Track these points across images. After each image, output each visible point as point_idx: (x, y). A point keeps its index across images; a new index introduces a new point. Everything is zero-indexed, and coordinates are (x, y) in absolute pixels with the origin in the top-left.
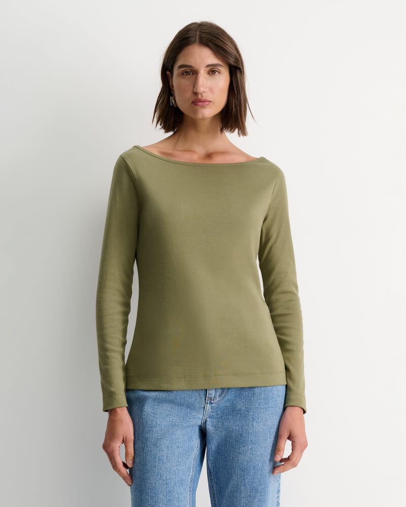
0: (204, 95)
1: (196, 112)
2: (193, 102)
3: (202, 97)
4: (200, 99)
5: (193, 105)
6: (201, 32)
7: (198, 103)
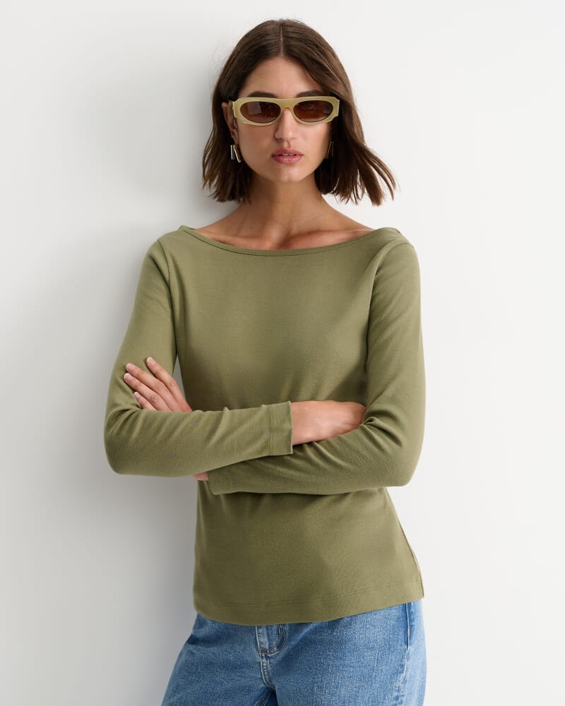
0: (292, 143)
1: (278, 172)
2: (273, 156)
3: (290, 146)
4: (286, 150)
5: (274, 161)
6: (287, 37)
7: (281, 158)
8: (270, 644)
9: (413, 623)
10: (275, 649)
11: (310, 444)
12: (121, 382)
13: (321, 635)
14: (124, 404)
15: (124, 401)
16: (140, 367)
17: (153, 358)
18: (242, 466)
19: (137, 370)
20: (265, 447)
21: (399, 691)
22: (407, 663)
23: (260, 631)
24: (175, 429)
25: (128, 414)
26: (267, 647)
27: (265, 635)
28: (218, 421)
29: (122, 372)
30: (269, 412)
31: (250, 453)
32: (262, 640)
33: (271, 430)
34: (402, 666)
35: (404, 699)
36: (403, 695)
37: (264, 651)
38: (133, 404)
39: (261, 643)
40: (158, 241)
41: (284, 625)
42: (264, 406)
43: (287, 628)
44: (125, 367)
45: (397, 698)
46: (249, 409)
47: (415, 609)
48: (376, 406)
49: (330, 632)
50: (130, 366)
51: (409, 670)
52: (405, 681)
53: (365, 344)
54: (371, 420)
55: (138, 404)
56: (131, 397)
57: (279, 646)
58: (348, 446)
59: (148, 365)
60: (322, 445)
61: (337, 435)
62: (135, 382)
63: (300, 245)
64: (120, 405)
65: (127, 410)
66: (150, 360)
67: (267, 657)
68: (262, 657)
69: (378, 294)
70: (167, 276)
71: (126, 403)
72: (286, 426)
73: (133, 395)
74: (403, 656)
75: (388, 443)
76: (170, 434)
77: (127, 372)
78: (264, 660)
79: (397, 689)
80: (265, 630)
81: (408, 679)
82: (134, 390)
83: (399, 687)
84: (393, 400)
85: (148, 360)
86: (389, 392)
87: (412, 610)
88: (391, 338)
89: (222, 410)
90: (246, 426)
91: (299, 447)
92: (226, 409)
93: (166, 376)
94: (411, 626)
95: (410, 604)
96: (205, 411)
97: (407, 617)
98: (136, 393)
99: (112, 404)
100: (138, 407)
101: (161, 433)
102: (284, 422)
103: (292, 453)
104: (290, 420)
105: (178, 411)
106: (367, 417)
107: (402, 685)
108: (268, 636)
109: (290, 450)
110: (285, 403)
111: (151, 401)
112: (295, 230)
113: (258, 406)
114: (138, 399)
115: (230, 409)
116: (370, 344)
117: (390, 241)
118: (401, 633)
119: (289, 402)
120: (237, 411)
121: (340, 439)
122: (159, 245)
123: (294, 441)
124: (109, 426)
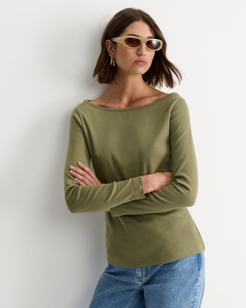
2: (135, 62)
4: (141, 60)
5: (135, 64)
8: (142, 275)
9: (201, 262)
10: (144, 277)
11: (151, 193)
12: (69, 175)
13: (164, 268)
14: (71, 184)
15: (71, 183)
16: (76, 167)
17: (81, 162)
18: (124, 205)
19: (75, 168)
20: (133, 197)
21: (196, 290)
22: (199, 278)
23: (138, 269)
24: (95, 193)
25: (74, 188)
26: (141, 276)
27: (140, 271)
28: (112, 188)
29: (69, 170)
30: (132, 182)
31: (127, 200)
32: (138, 273)
33: (134, 189)
34: (197, 280)
35: (198, 293)
36: (197, 292)
37: (139, 278)
38: (75, 184)
39: (138, 274)
40: (76, 109)
41: (148, 267)
42: (130, 179)
43: (149, 268)
44: (69, 167)
45: (195, 293)
46: (125, 181)
47: (202, 256)
48: (177, 174)
49: (167, 266)
50: (72, 167)
51: (200, 281)
52: (198, 286)
53: (169, 146)
54: (176, 180)
55: (78, 183)
56: (74, 181)
57: (146, 276)
58: (167, 193)
59: (79, 165)
60: (156, 193)
61: (162, 188)
62: (75, 174)
63: (137, 105)
64: (70, 185)
65: (74, 187)
66: (80, 163)
67: (141, 281)
68: (138, 281)
69: (172, 124)
70: (81, 124)
71: (72, 183)
72: (141, 187)
73: (74, 180)
74: (198, 275)
75: (184, 191)
76: (93, 195)
77: (70, 170)
78: (139, 282)
79: (195, 289)
80: (140, 268)
81: (199, 285)
82: (75, 177)
83: (196, 288)
84: (184, 171)
85: (79, 163)
86: (182, 167)
87: (201, 256)
88: (180, 143)
89: (113, 182)
90: (124, 189)
91: (147, 195)
92: (115, 182)
93: (87, 169)
94: (201, 263)
95: (200, 254)
96: (106, 183)
97: (199, 259)
98: (76, 178)
99: (67, 185)
100: (77, 184)
101: (89, 196)
102: (139, 186)
103: (144, 198)
104: (142, 184)
105: (95, 185)
106: (174, 179)
107: (197, 288)
108: (141, 272)
109: (143, 197)
110: (139, 177)
111: (83, 181)
112: (134, 98)
113: (128, 179)
114: (77, 181)
115: (116, 182)
116: (171, 146)
117: (176, 99)
118: (197, 266)
119: (141, 176)
120: (119, 183)
121: (164, 190)
122: (76, 111)
123: (145, 192)
124: (66, 195)
